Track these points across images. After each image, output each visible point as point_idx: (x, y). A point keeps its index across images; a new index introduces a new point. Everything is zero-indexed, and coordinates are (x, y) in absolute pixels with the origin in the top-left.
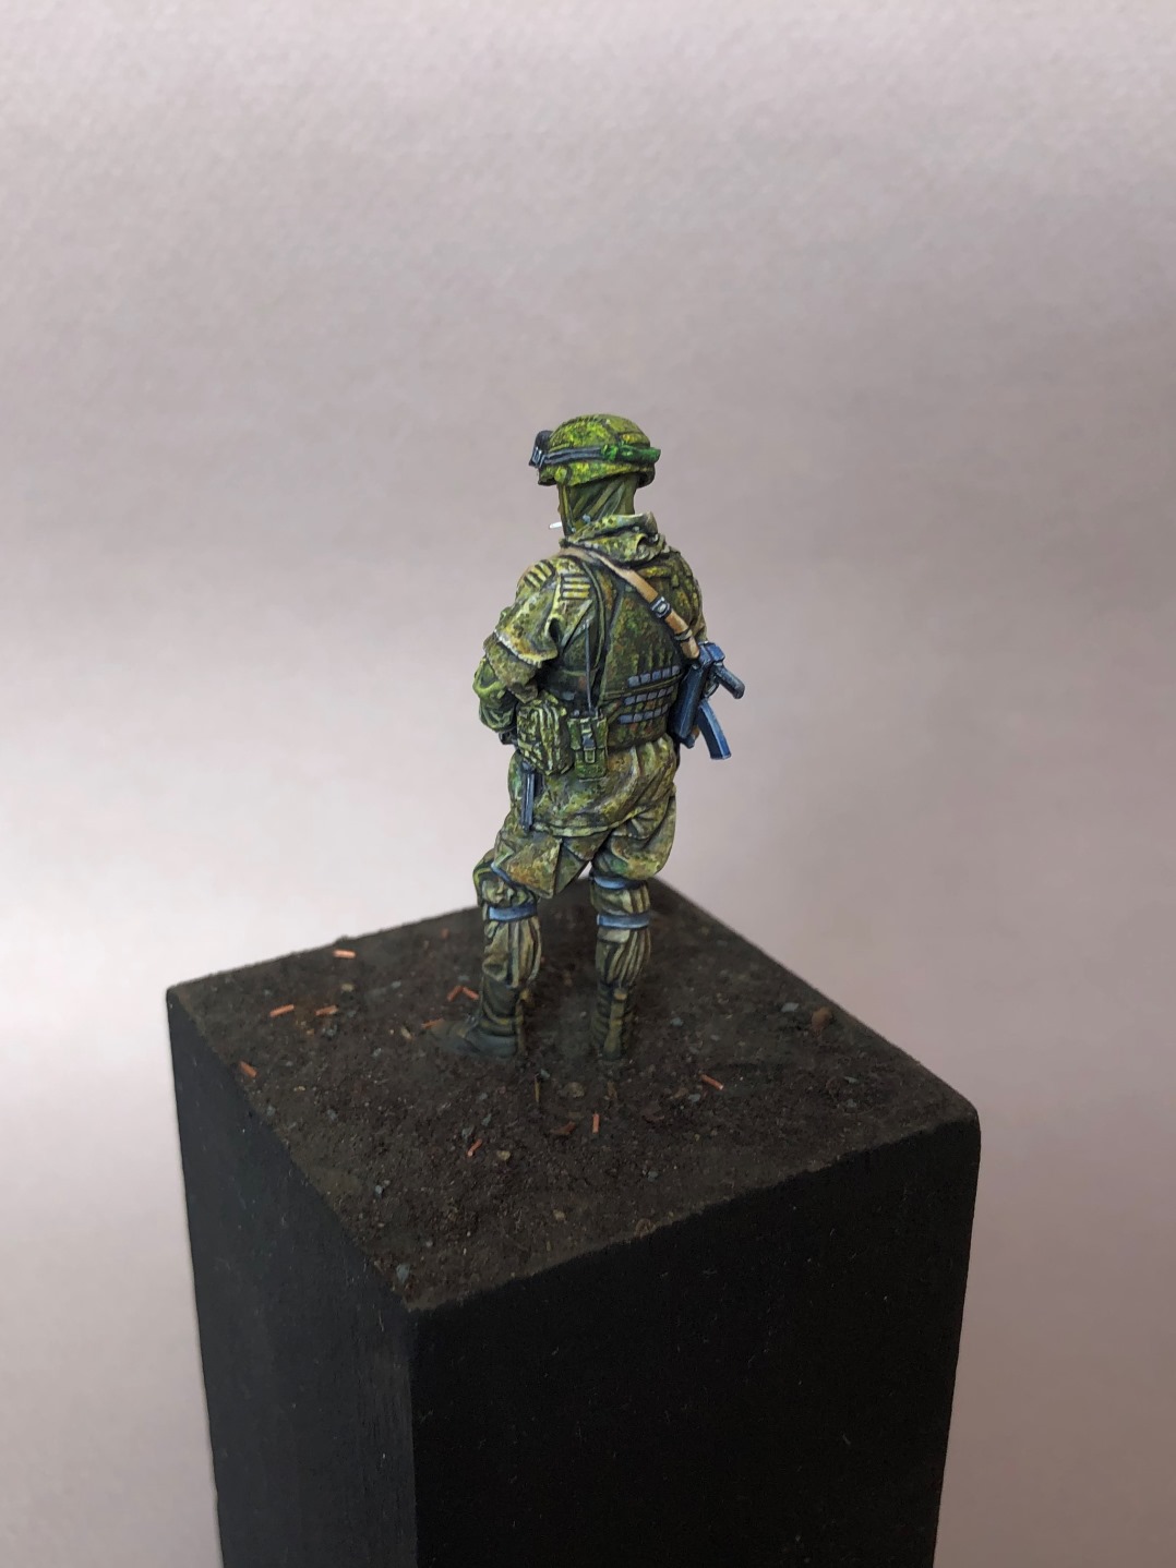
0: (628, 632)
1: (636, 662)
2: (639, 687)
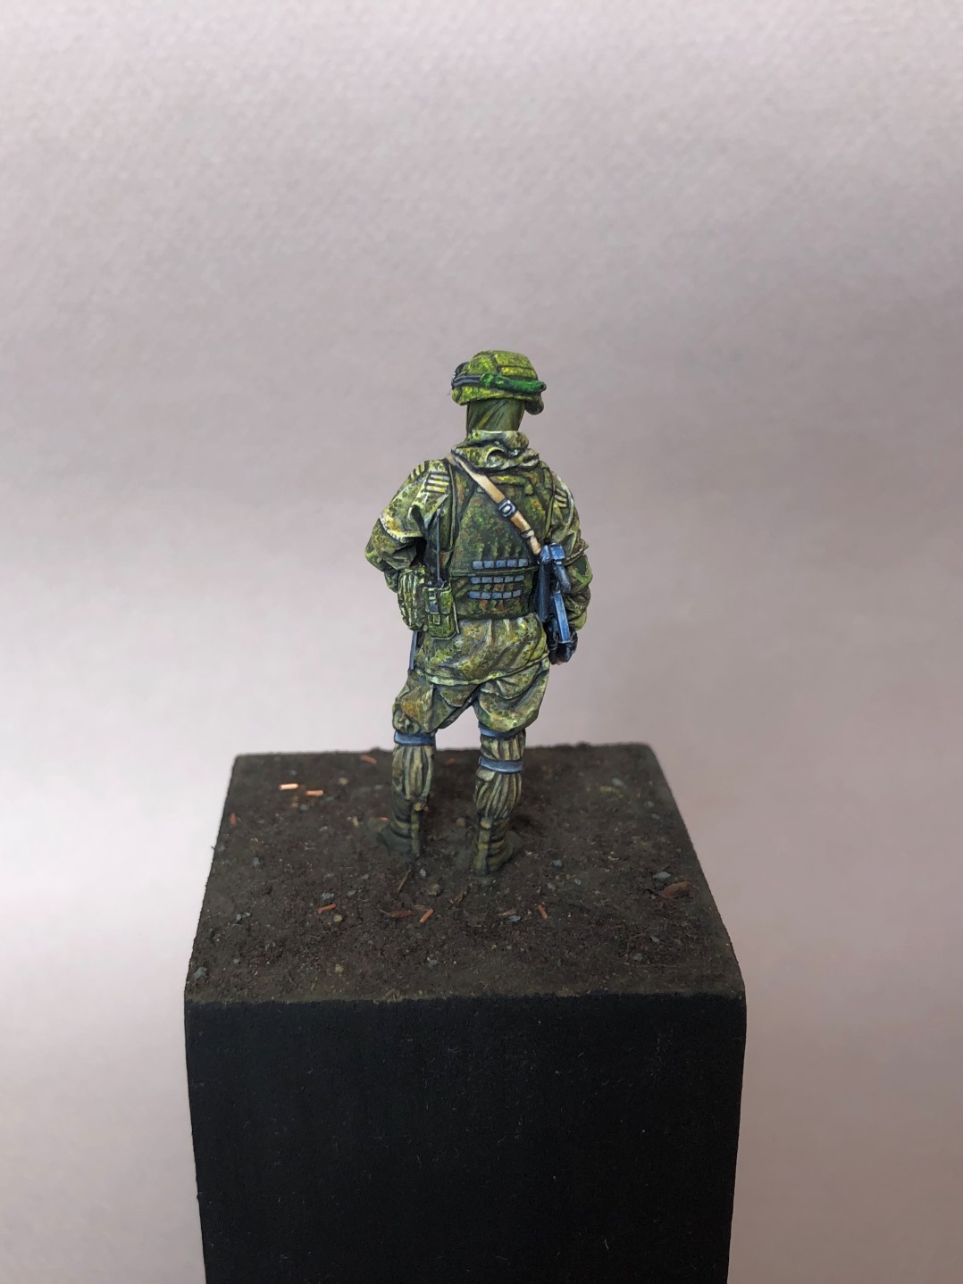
0: (474, 525)
1: (481, 550)
2: (481, 570)
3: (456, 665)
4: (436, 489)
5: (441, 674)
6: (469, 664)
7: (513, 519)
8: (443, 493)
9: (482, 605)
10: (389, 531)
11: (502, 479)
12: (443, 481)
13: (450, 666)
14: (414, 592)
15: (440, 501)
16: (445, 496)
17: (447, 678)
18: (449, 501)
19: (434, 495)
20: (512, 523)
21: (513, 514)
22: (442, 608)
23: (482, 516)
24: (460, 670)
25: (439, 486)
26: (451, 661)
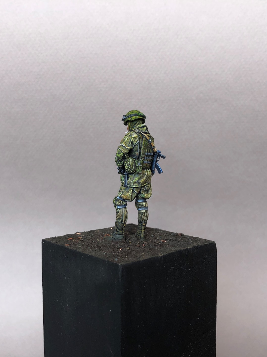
1: (146, 150)
2: (147, 155)
3: (140, 181)
4: (135, 137)
8: (137, 138)
9: (146, 165)
11: (148, 135)
17: (137, 185)
18: (139, 139)
19: (136, 138)
20: (151, 144)
23: (146, 143)
25: (136, 136)
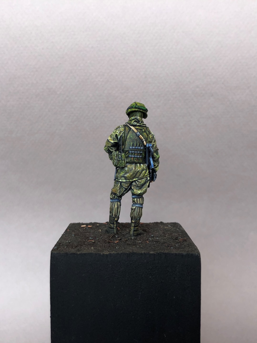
2: (132, 149)
3: (126, 175)
5: (122, 179)
6: (129, 175)
7: (139, 137)
9: (132, 159)
10: (110, 141)
11: (137, 127)
12: (123, 128)
13: (124, 176)
14: (115, 155)
15: (122, 133)
16: (123, 131)
17: (124, 180)
18: (124, 133)
21: (139, 135)
22: (122, 158)
23: (132, 136)
24: (127, 177)
26: (124, 174)
